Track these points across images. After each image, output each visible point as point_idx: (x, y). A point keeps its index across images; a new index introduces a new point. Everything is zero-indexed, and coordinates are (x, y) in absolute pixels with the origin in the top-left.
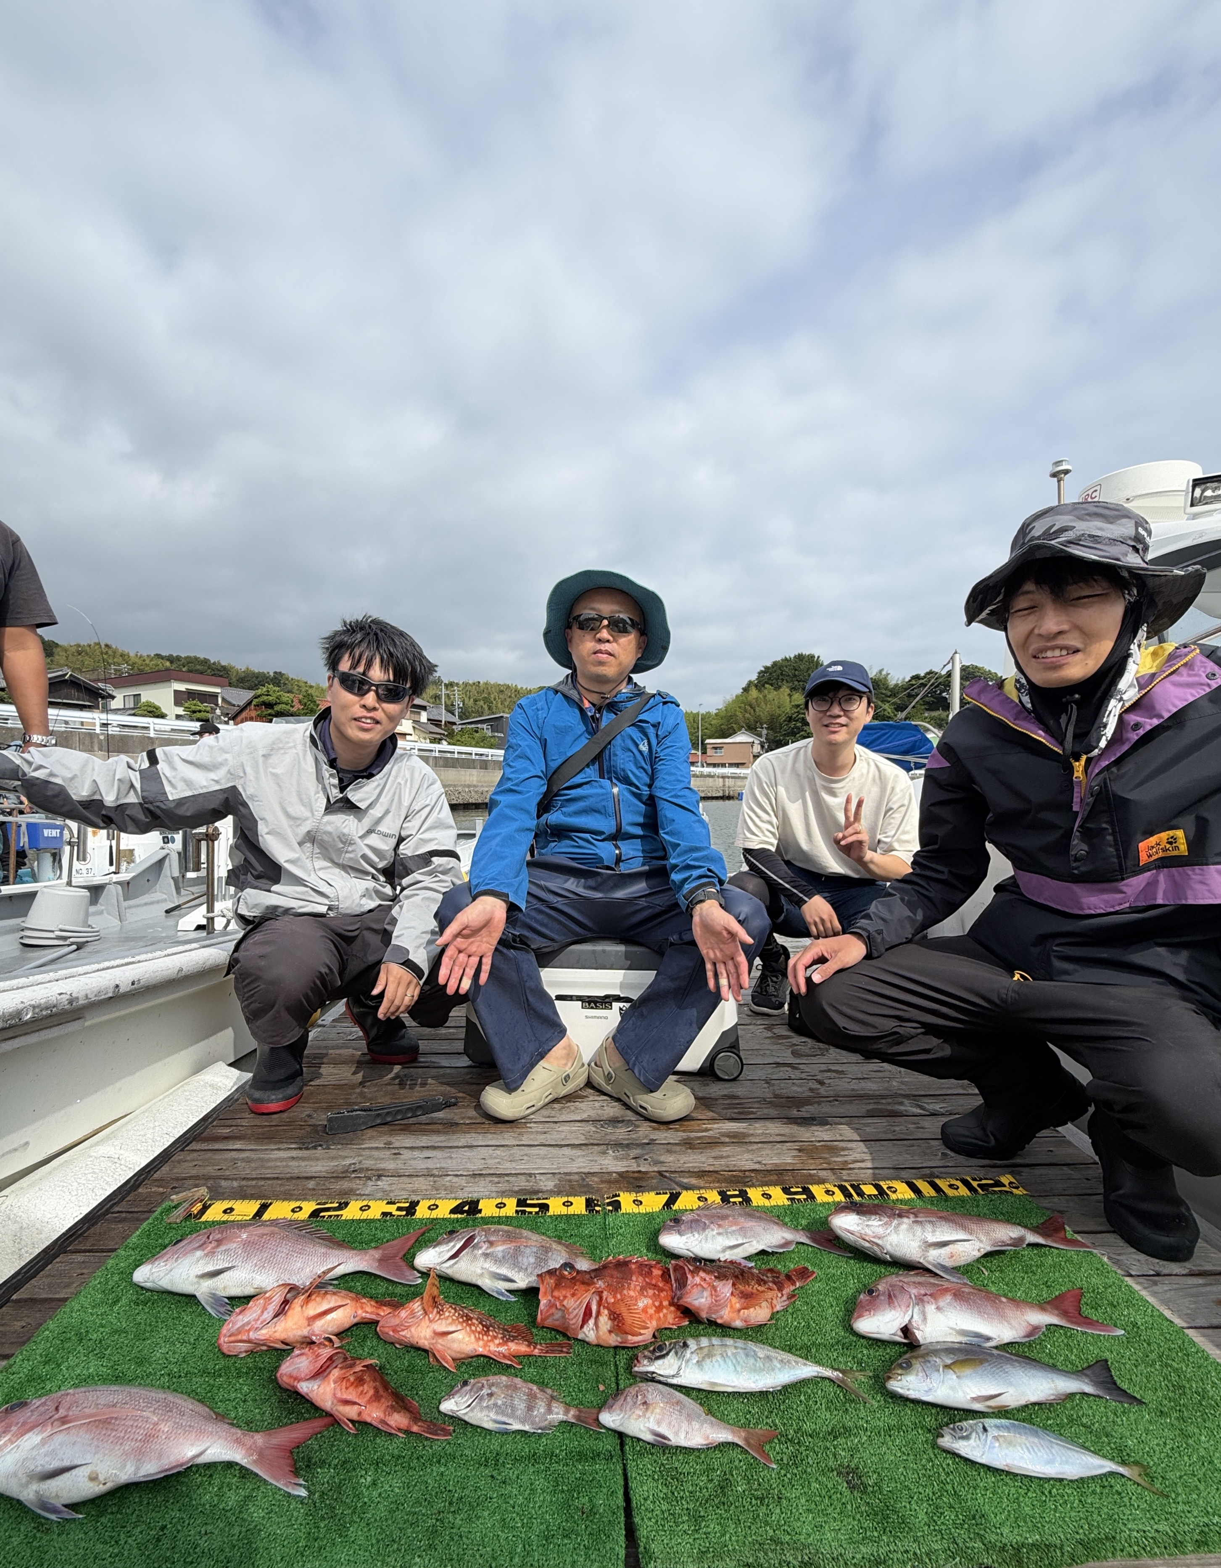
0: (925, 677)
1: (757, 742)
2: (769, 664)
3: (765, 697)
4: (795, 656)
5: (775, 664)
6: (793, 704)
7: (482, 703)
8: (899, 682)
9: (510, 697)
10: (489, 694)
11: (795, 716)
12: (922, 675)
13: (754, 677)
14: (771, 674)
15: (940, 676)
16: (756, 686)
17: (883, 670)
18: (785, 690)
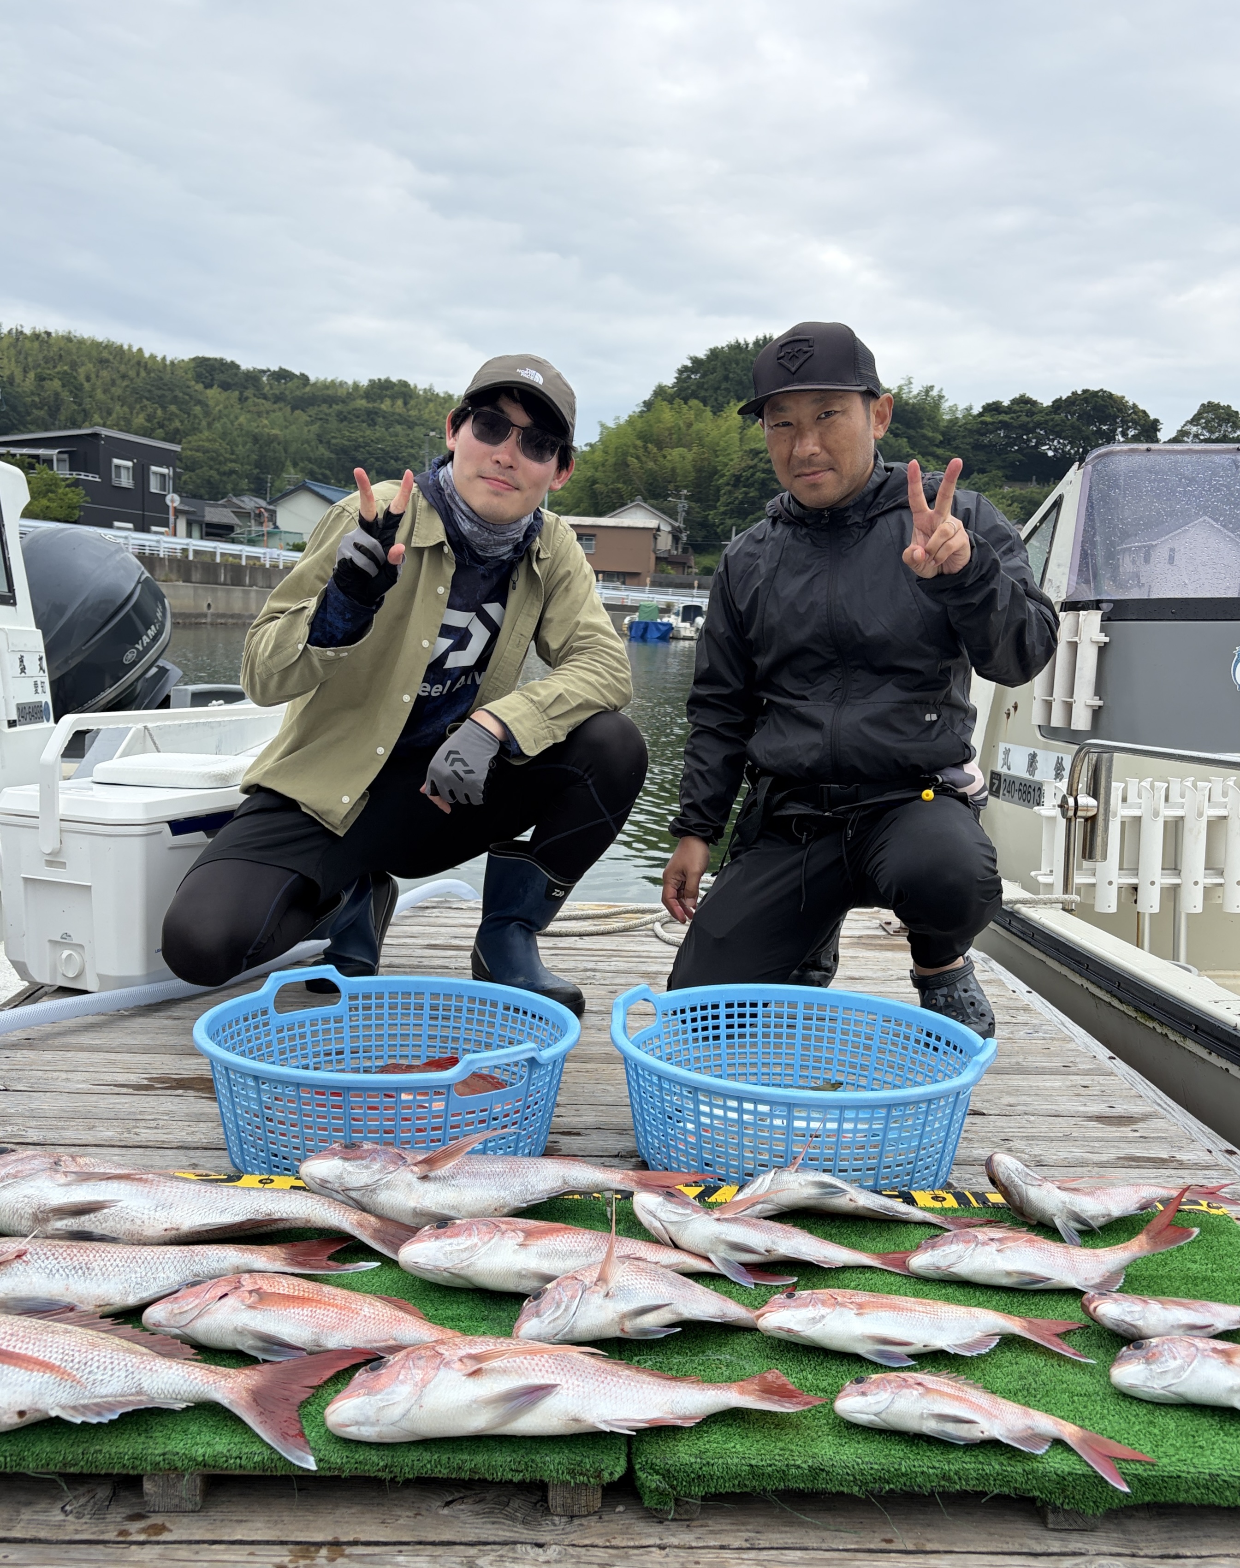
0: (1009, 410)
1: (666, 528)
2: (702, 354)
3: (689, 425)
4: (757, 343)
5: (714, 354)
6: (746, 447)
7: (57, 384)
8: (959, 415)
9: (124, 377)
10: (74, 365)
11: (748, 473)
12: (1006, 403)
13: (669, 380)
14: (703, 376)
15: (1042, 410)
16: (671, 402)
17: (932, 387)
18: (732, 415)
